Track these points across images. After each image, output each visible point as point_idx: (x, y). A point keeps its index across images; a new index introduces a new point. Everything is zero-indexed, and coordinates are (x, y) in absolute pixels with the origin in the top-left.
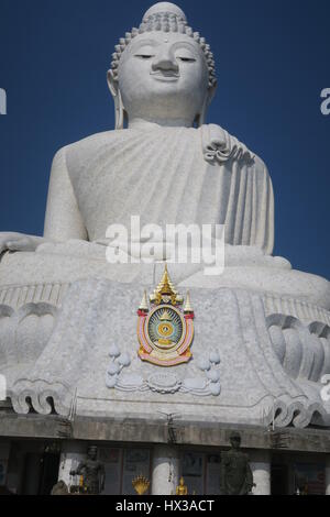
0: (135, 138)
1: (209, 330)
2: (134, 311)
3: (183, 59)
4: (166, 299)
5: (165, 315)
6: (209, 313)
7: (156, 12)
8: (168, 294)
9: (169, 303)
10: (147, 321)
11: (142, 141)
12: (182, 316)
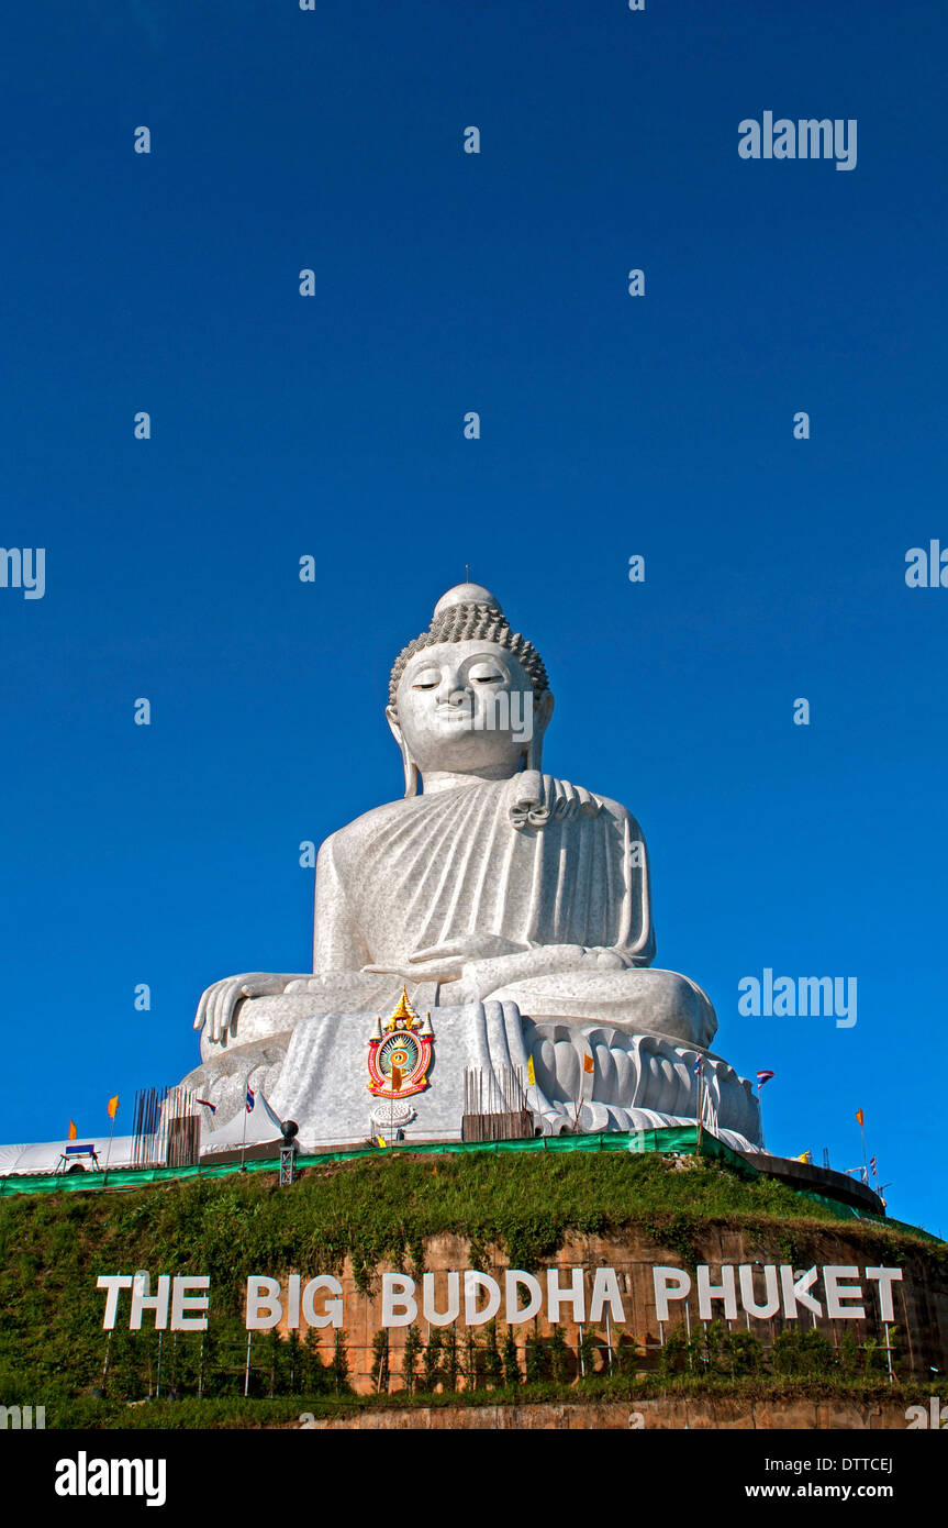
0: (416, 812)
1: (451, 1053)
2: (367, 1042)
3: (480, 680)
4: (400, 1024)
5: (399, 1043)
6: (451, 1034)
7: (449, 605)
8: (403, 1019)
9: (405, 1028)
10: (378, 1054)
11: (424, 817)
12: (418, 1041)
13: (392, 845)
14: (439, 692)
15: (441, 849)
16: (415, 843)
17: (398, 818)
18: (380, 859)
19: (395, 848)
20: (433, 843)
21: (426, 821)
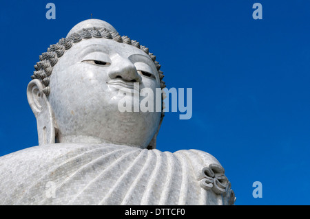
13: (84, 172)
14: (108, 70)
15: (137, 187)
16: (109, 175)
17: (89, 151)
18: (71, 182)
19: (87, 176)
20: (127, 181)
21: (119, 159)
